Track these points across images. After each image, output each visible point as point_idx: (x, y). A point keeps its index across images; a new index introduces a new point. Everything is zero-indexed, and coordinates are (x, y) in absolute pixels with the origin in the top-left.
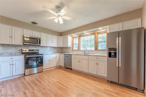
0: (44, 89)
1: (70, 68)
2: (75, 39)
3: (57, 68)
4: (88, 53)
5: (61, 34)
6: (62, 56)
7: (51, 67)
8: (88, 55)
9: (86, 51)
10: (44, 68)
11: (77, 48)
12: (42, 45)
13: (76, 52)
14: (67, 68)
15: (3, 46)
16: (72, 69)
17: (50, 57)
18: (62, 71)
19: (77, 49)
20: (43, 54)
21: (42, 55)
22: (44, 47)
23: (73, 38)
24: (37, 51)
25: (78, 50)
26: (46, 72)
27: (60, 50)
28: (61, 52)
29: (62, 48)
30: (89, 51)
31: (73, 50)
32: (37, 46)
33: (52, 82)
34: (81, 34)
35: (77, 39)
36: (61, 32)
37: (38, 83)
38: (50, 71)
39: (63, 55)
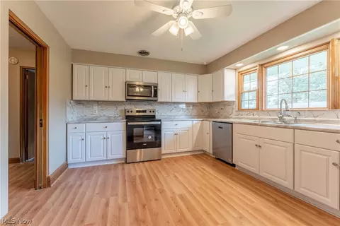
0: (144, 206)
1: (230, 161)
2: (246, 77)
3: (195, 156)
4: (296, 121)
5: (206, 69)
6: (208, 125)
7: (179, 150)
8: (294, 128)
9: (289, 113)
10: (163, 152)
11: (255, 102)
12: (160, 99)
13: (252, 117)
14: (218, 159)
15: (98, 105)
16: (234, 165)
17: (176, 127)
18: (205, 166)
19: (253, 106)
20: (160, 121)
21: (159, 123)
22: (167, 103)
23: (242, 74)
24: (152, 114)
25: (258, 109)
26: (167, 162)
27: (205, 110)
28: (206, 114)
29: (210, 105)
30: (299, 112)
31: (240, 109)
32: (151, 102)
33: (169, 194)
34: (266, 59)
35: (255, 75)
36: (205, 64)
37: (139, 187)
38: (176, 160)
39: (211, 123)
